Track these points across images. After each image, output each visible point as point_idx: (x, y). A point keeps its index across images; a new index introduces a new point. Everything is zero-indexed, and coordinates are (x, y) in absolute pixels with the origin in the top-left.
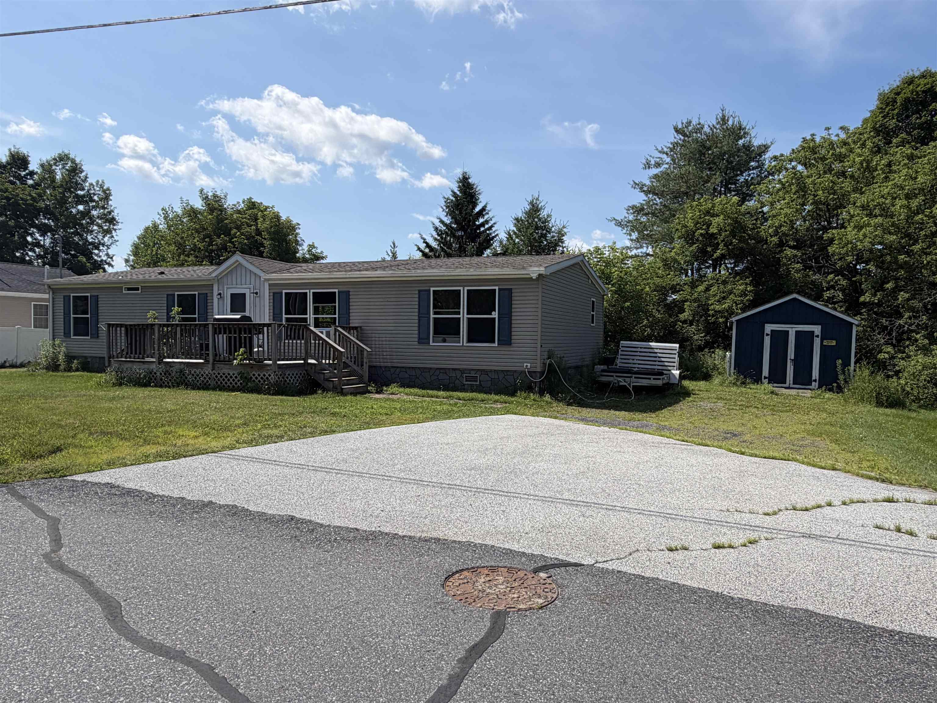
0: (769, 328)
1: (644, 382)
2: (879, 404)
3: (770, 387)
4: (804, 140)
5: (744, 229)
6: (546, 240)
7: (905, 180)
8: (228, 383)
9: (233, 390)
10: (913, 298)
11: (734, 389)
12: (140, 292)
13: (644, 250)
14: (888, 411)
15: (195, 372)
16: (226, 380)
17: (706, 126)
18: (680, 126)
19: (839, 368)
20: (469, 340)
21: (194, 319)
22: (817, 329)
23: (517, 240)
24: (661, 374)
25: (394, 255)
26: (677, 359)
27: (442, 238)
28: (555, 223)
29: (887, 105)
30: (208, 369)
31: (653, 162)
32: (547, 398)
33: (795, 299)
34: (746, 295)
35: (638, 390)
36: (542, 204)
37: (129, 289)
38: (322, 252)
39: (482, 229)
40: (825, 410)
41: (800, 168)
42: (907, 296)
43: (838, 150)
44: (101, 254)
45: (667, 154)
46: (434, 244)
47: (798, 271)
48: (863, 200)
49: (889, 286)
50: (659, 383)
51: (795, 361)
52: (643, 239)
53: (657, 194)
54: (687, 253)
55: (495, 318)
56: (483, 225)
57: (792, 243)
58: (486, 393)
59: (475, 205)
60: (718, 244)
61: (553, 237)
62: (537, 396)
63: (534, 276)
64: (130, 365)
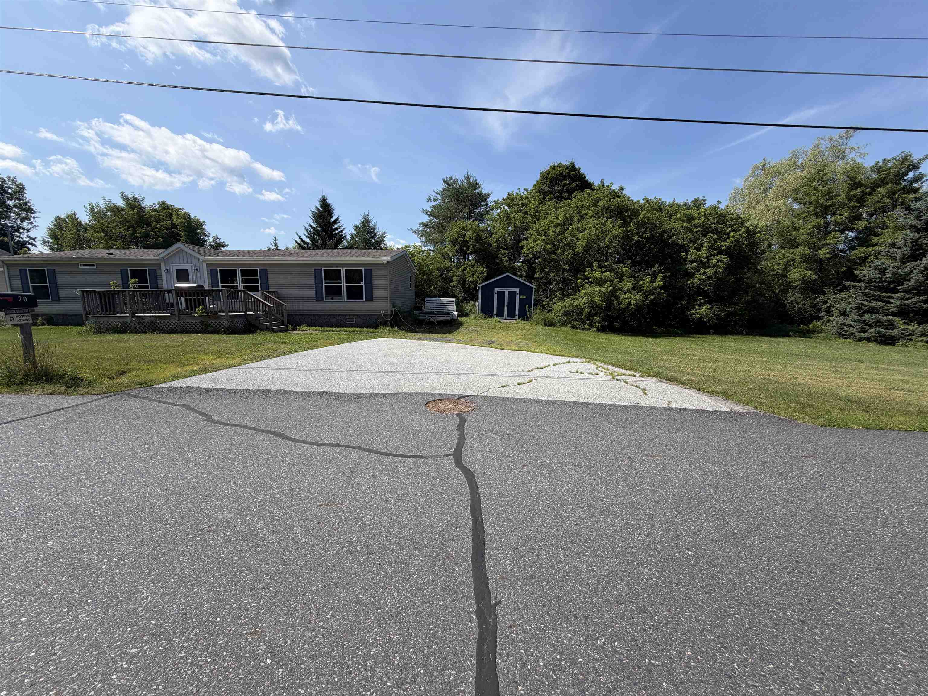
0: (496, 290)
1: (442, 319)
2: (546, 325)
3: (498, 319)
4: (509, 194)
5: (481, 238)
6: (374, 240)
7: (554, 219)
8: (192, 328)
9: (197, 332)
10: (556, 275)
11: (481, 321)
12: (95, 267)
13: (429, 247)
14: (549, 328)
15: (164, 322)
16: (190, 326)
17: (459, 181)
18: (446, 179)
19: (527, 309)
20: (348, 298)
21: (147, 287)
22: (517, 290)
23: (357, 239)
24: (449, 314)
25: (276, 245)
26: (455, 307)
27: (311, 236)
28: (379, 230)
29: (544, 179)
30: (175, 320)
31: (432, 198)
32: (396, 328)
33: (508, 276)
34: (483, 273)
35: (439, 322)
36: (371, 218)
37: (85, 265)
38: (224, 242)
39: (336, 232)
40: (524, 329)
41: (506, 208)
42: (554, 274)
43: (524, 201)
44: (22, 236)
45: (439, 194)
46: (307, 240)
47: (506, 261)
48: (536, 227)
49: (547, 270)
50: (449, 319)
51: (508, 306)
52: (429, 241)
53: (435, 217)
54: (454, 250)
55: (362, 286)
56: (337, 229)
57: (504, 247)
58: (360, 328)
59: (331, 216)
60: (469, 246)
61: (378, 238)
62: (390, 328)
63: (385, 262)
64: (106, 319)
